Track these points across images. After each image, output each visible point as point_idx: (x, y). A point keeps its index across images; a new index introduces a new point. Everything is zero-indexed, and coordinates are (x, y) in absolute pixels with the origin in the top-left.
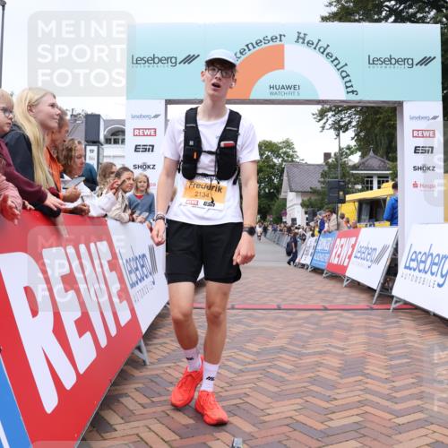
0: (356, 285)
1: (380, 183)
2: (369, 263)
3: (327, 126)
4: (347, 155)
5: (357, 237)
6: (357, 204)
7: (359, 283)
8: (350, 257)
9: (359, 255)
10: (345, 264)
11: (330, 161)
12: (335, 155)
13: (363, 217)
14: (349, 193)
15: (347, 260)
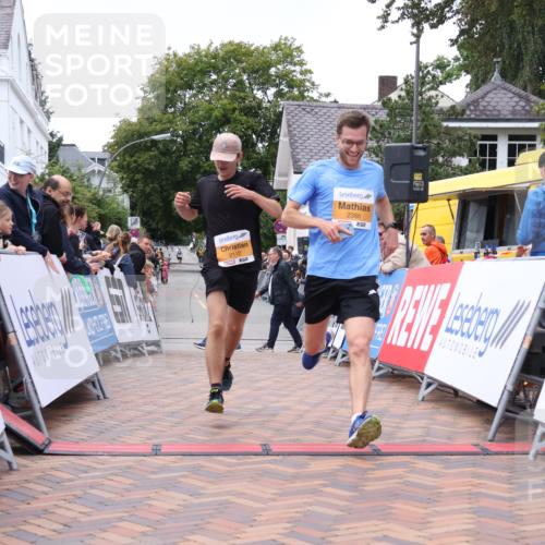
0: (449, 397)
1: (513, 152)
2: (481, 345)
3: (395, 14)
4: (436, 84)
5: (453, 282)
6: (455, 203)
7: (456, 392)
8: (435, 331)
9: (456, 325)
10: (425, 347)
11: (394, 96)
12: (406, 81)
13: (469, 235)
14: (436, 177)
15: (428, 338)
